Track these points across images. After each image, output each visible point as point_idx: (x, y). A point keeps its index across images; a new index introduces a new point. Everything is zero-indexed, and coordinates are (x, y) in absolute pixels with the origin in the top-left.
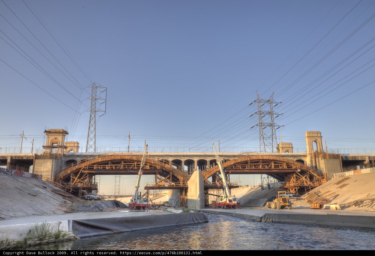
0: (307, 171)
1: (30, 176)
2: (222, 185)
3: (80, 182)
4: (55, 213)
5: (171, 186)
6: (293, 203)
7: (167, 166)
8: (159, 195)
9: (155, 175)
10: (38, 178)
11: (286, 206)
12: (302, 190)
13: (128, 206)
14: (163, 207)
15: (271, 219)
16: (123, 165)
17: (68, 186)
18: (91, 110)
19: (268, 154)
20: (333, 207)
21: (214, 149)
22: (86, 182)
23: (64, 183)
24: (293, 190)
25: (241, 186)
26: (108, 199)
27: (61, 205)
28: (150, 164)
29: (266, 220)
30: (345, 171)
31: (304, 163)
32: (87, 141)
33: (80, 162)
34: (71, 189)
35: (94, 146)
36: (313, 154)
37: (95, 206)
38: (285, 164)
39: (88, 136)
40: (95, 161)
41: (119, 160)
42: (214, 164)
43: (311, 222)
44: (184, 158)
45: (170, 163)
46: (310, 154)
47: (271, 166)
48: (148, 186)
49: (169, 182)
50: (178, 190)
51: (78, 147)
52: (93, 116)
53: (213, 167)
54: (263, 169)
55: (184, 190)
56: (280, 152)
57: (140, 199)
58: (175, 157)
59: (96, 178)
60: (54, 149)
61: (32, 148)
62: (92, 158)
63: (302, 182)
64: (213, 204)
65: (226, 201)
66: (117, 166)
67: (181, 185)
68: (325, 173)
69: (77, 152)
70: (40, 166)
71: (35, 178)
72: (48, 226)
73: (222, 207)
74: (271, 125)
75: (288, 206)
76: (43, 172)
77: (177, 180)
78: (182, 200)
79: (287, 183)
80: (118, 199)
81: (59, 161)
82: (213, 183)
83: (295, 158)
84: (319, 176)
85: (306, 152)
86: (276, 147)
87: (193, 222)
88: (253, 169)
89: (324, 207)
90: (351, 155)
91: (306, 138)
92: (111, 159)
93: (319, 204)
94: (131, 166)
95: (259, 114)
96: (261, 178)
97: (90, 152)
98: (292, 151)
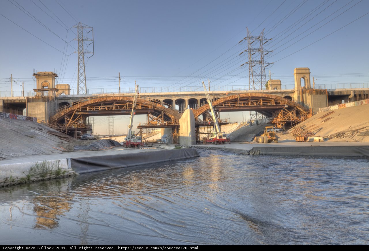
0: (295, 106)
1: (24, 119)
2: (212, 122)
3: (74, 123)
4: (53, 153)
5: (163, 125)
6: (280, 137)
7: (158, 105)
8: (152, 133)
9: (147, 115)
10: (33, 121)
11: (273, 140)
12: (288, 125)
13: (123, 145)
14: (157, 144)
15: (258, 153)
16: (116, 105)
17: (63, 127)
18: (79, 52)
19: (257, 91)
20: (316, 139)
21: (204, 88)
22: (81, 123)
23: (59, 125)
24: (280, 125)
25: (230, 123)
26: (103, 139)
27: (59, 145)
28: (142, 104)
29: (253, 153)
30: (330, 106)
31: (291, 99)
32: (77, 83)
33: (73, 104)
34: (67, 131)
35: (85, 88)
36: (300, 91)
37: (91, 145)
38: (273, 100)
39: (78, 78)
40: (88, 103)
41: (112, 101)
42: (204, 102)
43: (295, 153)
44: (175, 98)
45: (162, 102)
46: (297, 90)
47: (259, 103)
48: (141, 125)
49: (161, 121)
50: (170, 128)
51: (69, 89)
52: (81, 57)
53: (203, 105)
54: (252, 106)
55: (176, 128)
56: (268, 90)
57: (134, 138)
58: (166, 97)
59: (90, 119)
60: (45, 92)
61: (23, 92)
62: (84, 100)
63: (289, 117)
64: (204, 141)
65: (216, 137)
66: (110, 107)
67: (172, 124)
68: (311, 108)
69: (68, 94)
70: (34, 109)
71: (30, 120)
72: (48, 164)
73: (212, 142)
74: (260, 63)
75: (275, 140)
76: (37, 114)
77: (169, 119)
78: (174, 137)
79: (275, 119)
80: (113, 139)
81: (52, 104)
82: (203, 121)
83: (283, 95)
84: (306, 111)
85: (294, 88)
86: (265, 84)
87: (185, 157)
88: (242, 107)
89: (308, 140)
90: (337, 90)
91: (295, 75)
92: (103, 101)
93: (304, 137)
94: (123, 107)
95: (249, 51)
96: (250, 115)
97: (82, 94)
98: (280, 87)
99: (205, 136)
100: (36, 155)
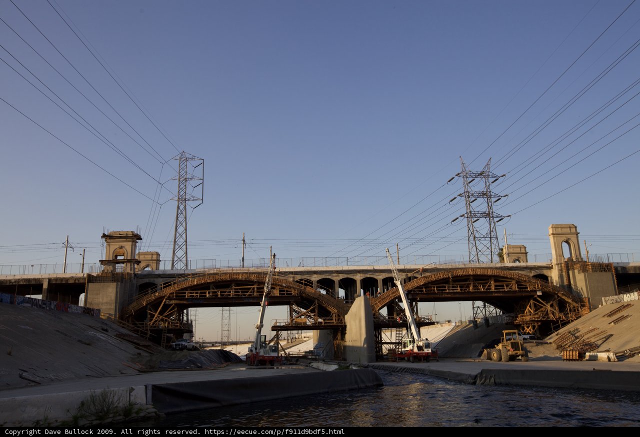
0: (555, 293)
1: (80, 312)
3: (162, 320)
4: (122, 373)
5: (317, 325)
6: (531, 350)
7: (308, 289)
8: (297, 340)
9: (289, 306)
10: (93, 315)
11: (518, 356)
12: (545, 329)
13: (245, 360)
14: (305, 360)
15: (492, 380)
16: (235, 289)
17: (143, 327)
18: (179, 198)
19: (484, 266)
20: (603, 356)
21: (389, 259)
22: (173, 320)
23: (137, 323)
24: (530, 328)
25: (437, 323)
26: (211, 348)
27: (133, 359)
28: (281, 287)
29: (483, 380)
30: (622, 294)
31: (548, 280)
32: (172, 250)
33: (162, 286)
34: (149, 333)
35: (185, 259)
36: (563, 265)
37: (189, 360)
38: (514, 282)
39: (175, 241)
40: (188, 285)
41: (228, 281)
42: (390, 284)
43: (564, 383)
44: (339, 276)
45: (315, 284)
46: (557, 264)
47: (490, 286)
48: (278, 324)
49: (314, 317)
50: (328, 331)
51: (158, 261)
52: (182, 207)
53: (388, 289)
54: (476, 292)
55: (340, 331)
56: (504, 262)
57: (265, 347)
58: (323, 274)
59: (189, 312)
60: (119, 265)
61: (83, 265)
62: (182, 279)
63: (545, 313)
64: (390, 355)
65: (412, 348)
66: (225, 292)
67: (333, 323)
69: (156, 269)
70: (97, 294)
71: (89, 314)
72: (112, 396)
73: (406, 358)
74: (486, 215)
75: (522, 356)
76: (102, 304)
77: (327, 314)
78: (337, 347)
79: (519, 315)
80: (228, 348)
81: (128, 285)
82: (388, 318)
83: (531, 272)
84: (577, 303)
85: (551, 260)
86: (497, 253)
87: (356, 386)
88: (458, 293)
89: (587, 358)
90: (632, 264)
91: (550, 237)
92: (214, 280)
93: (577, 353)
94: (247, 292)
95: (466, 196)
96: (473, 308)
97: (179, 269)
98: (525, 259)
99: (392, 346)
100: (92, 376)
